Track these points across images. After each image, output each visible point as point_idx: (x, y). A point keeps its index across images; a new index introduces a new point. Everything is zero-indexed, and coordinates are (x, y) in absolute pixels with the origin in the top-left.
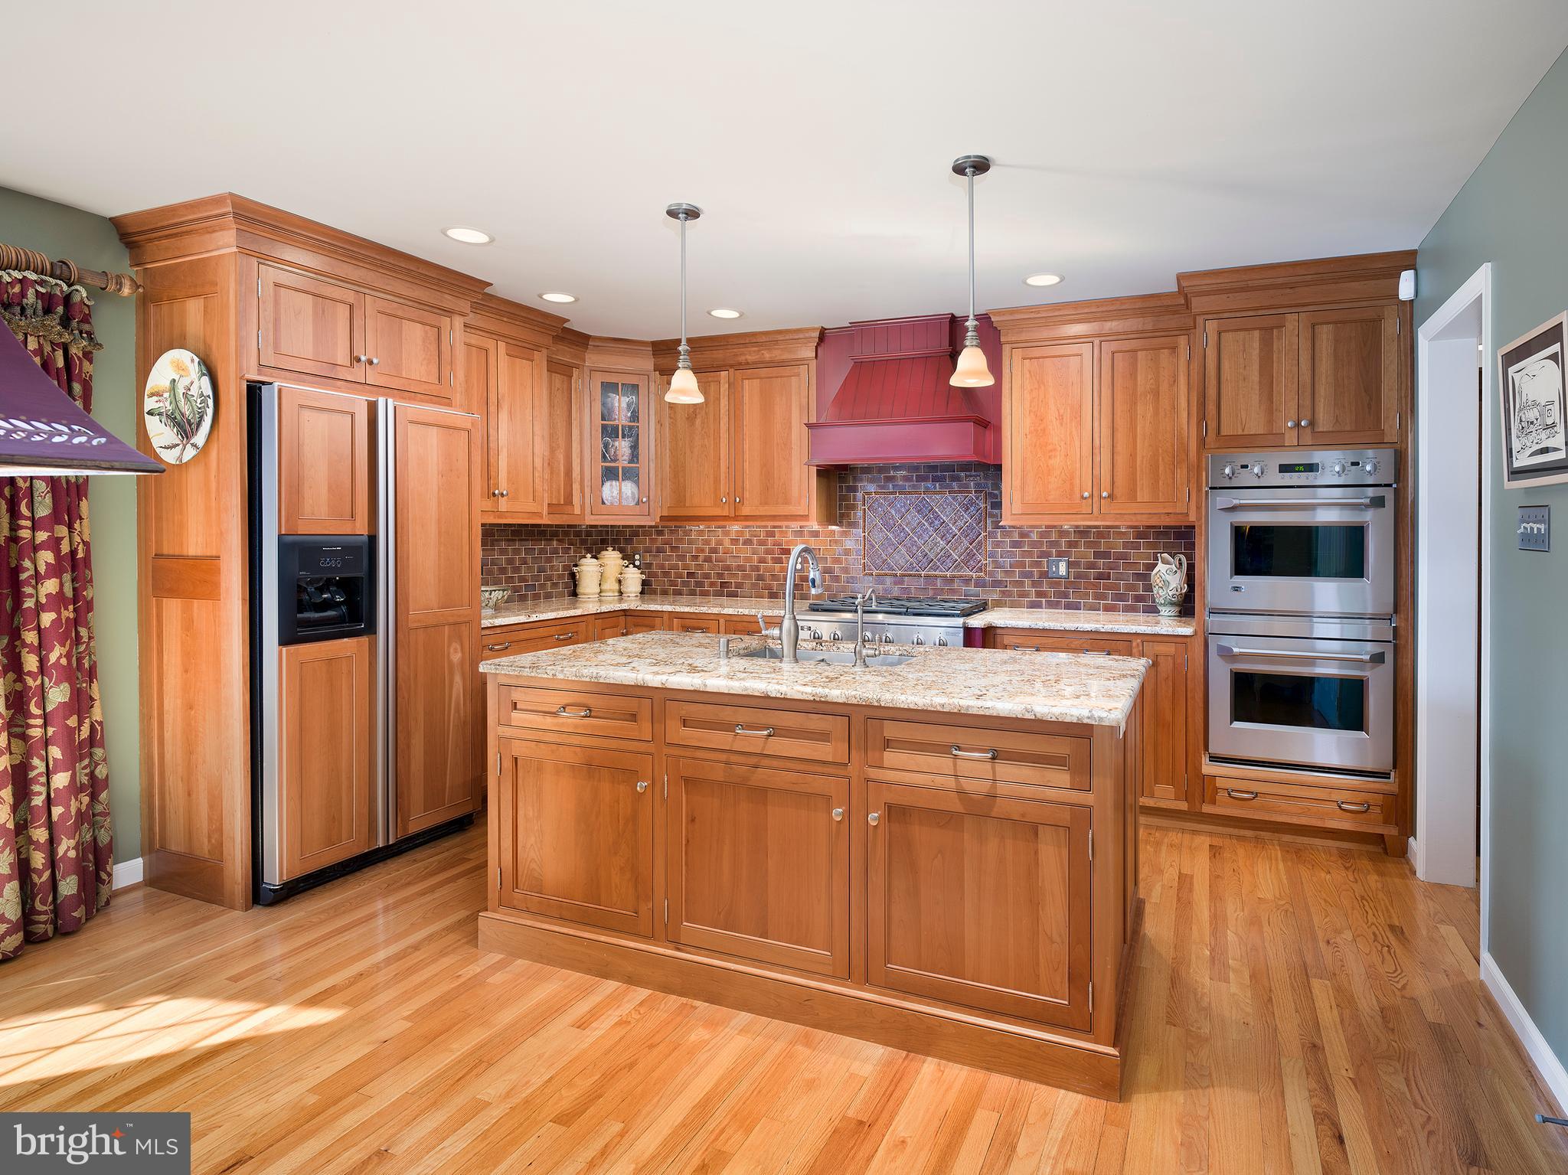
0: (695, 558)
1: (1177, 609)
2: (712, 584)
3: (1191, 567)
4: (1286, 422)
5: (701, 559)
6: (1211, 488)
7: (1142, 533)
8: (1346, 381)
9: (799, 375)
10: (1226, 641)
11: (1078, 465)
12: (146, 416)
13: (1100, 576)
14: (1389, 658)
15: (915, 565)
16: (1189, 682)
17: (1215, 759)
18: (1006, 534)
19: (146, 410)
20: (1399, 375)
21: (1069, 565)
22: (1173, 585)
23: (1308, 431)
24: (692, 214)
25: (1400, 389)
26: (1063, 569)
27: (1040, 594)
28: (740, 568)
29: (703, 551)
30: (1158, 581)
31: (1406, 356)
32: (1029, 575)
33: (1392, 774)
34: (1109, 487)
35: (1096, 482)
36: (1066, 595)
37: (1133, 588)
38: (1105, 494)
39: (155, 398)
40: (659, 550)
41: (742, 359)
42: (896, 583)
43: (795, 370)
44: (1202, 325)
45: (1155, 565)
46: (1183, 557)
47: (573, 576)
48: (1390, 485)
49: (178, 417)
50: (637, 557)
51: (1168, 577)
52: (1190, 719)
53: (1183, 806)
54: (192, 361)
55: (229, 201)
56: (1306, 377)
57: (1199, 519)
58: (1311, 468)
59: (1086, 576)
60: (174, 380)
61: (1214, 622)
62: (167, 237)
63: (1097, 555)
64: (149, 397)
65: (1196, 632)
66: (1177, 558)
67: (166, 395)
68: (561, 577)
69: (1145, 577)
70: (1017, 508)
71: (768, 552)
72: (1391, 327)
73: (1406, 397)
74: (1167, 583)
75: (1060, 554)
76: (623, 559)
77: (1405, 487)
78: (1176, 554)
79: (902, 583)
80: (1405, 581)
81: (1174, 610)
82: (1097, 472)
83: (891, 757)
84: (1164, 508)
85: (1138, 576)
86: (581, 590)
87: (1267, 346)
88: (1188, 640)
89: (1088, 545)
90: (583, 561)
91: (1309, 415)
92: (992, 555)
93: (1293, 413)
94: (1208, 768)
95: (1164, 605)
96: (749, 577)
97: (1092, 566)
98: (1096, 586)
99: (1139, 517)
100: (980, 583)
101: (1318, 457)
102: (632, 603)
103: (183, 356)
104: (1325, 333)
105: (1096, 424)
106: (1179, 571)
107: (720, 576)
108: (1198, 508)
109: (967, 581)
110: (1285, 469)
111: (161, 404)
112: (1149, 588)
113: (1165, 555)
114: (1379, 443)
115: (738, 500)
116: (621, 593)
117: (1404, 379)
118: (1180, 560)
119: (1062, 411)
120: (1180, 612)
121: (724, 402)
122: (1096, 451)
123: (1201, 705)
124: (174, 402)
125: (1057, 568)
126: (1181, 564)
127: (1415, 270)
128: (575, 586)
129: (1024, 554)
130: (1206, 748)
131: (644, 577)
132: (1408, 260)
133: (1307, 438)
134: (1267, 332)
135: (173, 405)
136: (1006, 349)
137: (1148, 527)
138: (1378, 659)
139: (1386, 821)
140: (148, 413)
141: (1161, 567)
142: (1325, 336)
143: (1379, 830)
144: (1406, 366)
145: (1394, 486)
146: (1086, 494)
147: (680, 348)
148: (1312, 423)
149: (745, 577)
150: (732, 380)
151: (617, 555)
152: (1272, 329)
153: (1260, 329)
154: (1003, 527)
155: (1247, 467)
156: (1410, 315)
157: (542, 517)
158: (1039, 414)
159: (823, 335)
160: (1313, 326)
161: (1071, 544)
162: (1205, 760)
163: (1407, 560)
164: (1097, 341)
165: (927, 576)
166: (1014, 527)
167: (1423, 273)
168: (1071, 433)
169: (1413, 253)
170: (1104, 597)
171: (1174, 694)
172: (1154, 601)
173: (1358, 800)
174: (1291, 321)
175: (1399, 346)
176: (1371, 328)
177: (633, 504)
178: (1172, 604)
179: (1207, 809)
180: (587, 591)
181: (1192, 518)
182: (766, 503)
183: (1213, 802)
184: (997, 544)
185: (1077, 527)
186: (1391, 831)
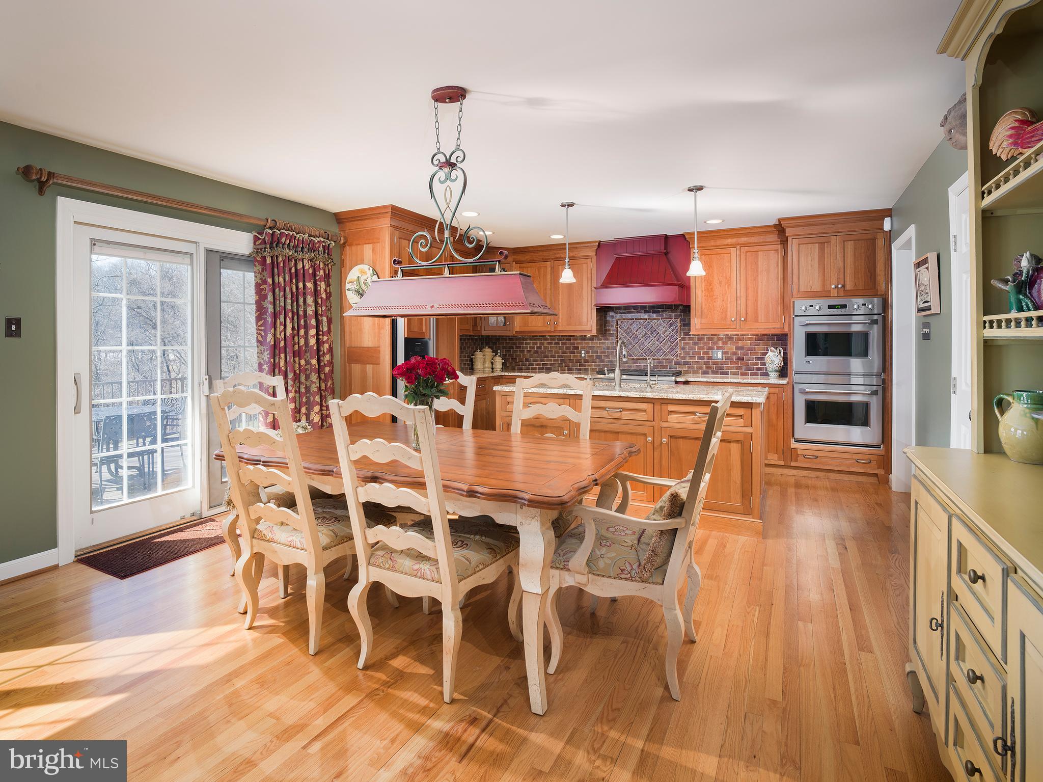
0: (529, 352)
1: (778, 374)
2: (538, 364)
3: (785, 354)
4: (831, 286)
5: (532, 352)
6: (795, 316)
7: (761, 337)
8: (860, 267)
9: (587, 263)
10: (802, 386)
11: (729, 306)
12: (346, 291)
13: (739, 359)
14: (880, 393)
15: (643, 354)
16: (785, 406)
17: (797, 441)
18: (690, 339)
19: (346, 289)
20: (885, 264)
21: (723, 353)
22: (776, 362)
23: (842, 290)
24: (571, 205)
25: (885, 271)
26: (720, 355)
27: (708, 368)
28: (553, 356)
29: (533, 348)
30: (769, 360)
31: (887, 256)
32: (702, 358)
33: (882, 446)
34: (744, 316)
35: (738, 313)
36: (721, 368)
37: (756, 364)
38: (743, 319)
39: (350, 284)
40: (510, 348)
41: (558, 256)
42: (633, 363)
43: (585, 261)
44: (791, 241)
45: (767, 353)
46: (781, 349)
47: (472, 360)
48: (881, 314)
49: (361, 291)
50: (499, 351)
51: (773, 358)
52: (785, 423)
53: (782, 463)
54: (369, 269)
55: (390, 208)
56: (841, 265)
57: (790, 330)
58: (843, 307)
59: (732, 359)
60: (359, 277)
61: (797, 378)
62: (358, 220)
63: (737, 348)
64: (348, 283)
65: (788, 383)
66: (778, 350)
67: (355, 282)
68: (467, 360)
69: (762, 359)
70: (698, 326)
71: (567, 348)
72: (881, 242)
73: (888, 274)
74: (773, 361)
75: (718, 348)
76: (493, 352)
77: (888, 315)
78: (777, 348)
79: (637, 363)
80: (888, 357)
81: (777, 374)
82: (738, 308)
83: (672, 418)
84: (772, 325)
85: (758, 359)
86: (475, 367)
87: (822, 251)
88: (785, 386)
89: (733, 344)
90: (476, 353)
91: (842, 283)
92: (683, 349)
93: (834, 281)
94: (794, 445)
95: (772, 372)
96: (557, 360)
97: (734, 354)
98: (737, 364)
99: (759, 330)
100: (677, 362)
101: (847, 301)
102: (498, 373)
103: (366, 267)
104: (850, 246)
105: (738, 286)
106: (779, 356)
107: (542, 360)
108: (789, 325)
109: (669, 361)
110: (830, 307)
111: (353, 286)
112: (764, 364)
113: (772, 348)
114: (875, 295)
115: (556, 323)
116: (492, 369)
117: (887, 266)
118: (780, 350)
119: (721, 280)
120: (780, 375)
121: (549, 276)
122: (738, 299)
123: (791, 416)
124: (359, 285)
125: (717, 354)
126: (780, 352)
127: (891, 217)
128: (472, 365)
129: (700, 348)
130: (793, 436)
131: (503, 361)
132: (888, 213)
133: (842, 293)
134: (822, 244)
135: (359, 287)
137: (763, 335)
138: (875, 393)
139: (879, 468)
140: (347, 290)
141: (770, 353)
142: (849, 247)
143: (876, 472)
144: (888, 260)
145: (882, 314)
146: (733, 319)
147: (566, 261)
148: (843, 286)
149: (555, 360)
150: (552, 266)
151: (490, 350)
152: (824, 243)
153: (819, 243)
154: (690, 335)
155: (813, 306)
156: (889, 237)
157: (470, 332)
158: (709, 281)
159: (600, 245)
160: (844, 242)
161: (724, 343)
162: (793, 440)
163: (888, 348)
164: (738, 247)
166: (695, 335)
167: (894, 219)
168: (725, 290)
169: (890, 210)
170: (741, 369)
171: (777, 411)
172: (766, 370)
173: (865, 458)
174: (833, 240)
175: (884, 251)
176: (871, 243)
177: (502, 325)
178: (776, 371)
179: (793, 464)
180: (479, 367)
181: (786, 330)
182: (570, 325)
183: (796, 461)
184: (686, 344)
185: (727, 335)
186: (881, 472)
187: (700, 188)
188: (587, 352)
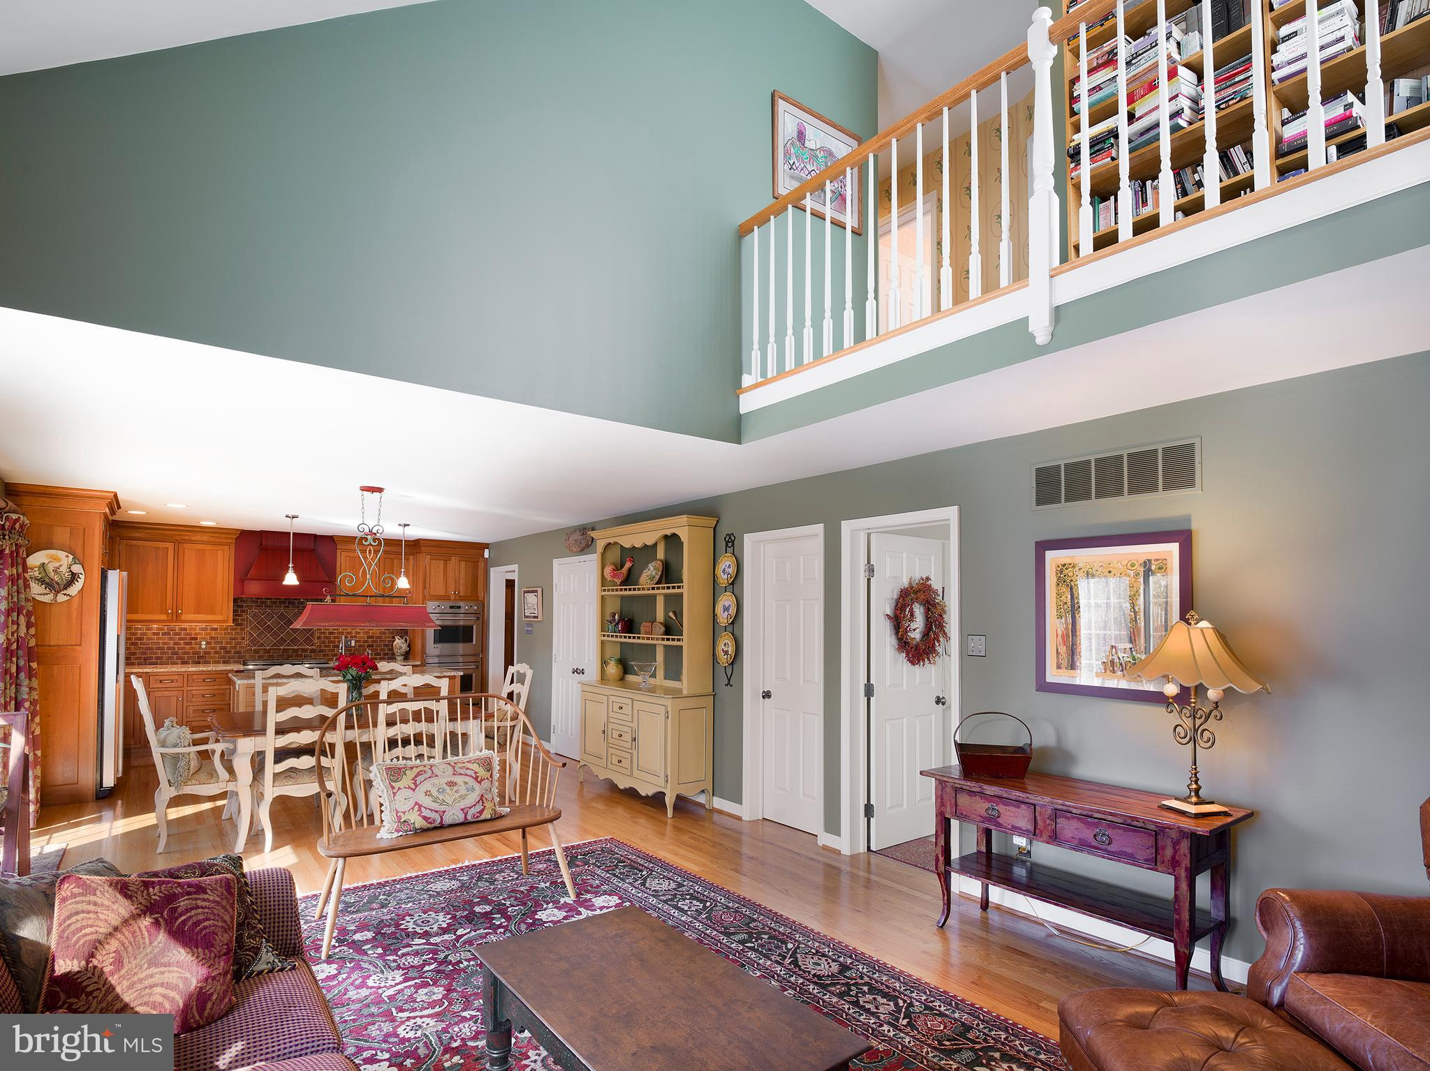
1: (404, 657)
4: (450, 592)
8: (469, 580)
9: (223, 551)
13: (370, 645)
14: (480, 667)
15: (277, 644)
20: (483, 579)
21: (356, 642)
22: (404, 648)
23: (458, 595)
25: (483, 584)
26: (353, 643)
30: (397, 647)
37: (384, 650)
43: (221, 547)
45: (394, 641)
48: (480, 614)
51: (402, 645)
56: (457, 577)
58: (459, 607)
59: (363, 645)
63: (368, 637)
66: (404, 638)
69: (391, 646)
71: (181, 639)
72: (481, 565)
73: (485, 587)
74: (401, 647)
75: (352, 637)
78: (403, 636)
79: (269, 653)
80: (485, 643)
85: (388, 645)
87: (445, 565)
89: (365, 633)
91: (458, 591)
92: (319, 638)
93: (453, 589)
97: (365, 642)
100: (313, 651)
101: (461, 604)
104: (463, 564)
106: (405, 643)
109: (305, 651)
110: (452, 607)
112: (392, 650)
113: (398, 637)
114: (477, 600)
115: (180, 612)
117: (485, 581)
118: (406, 638)
121: (171, 559)
126: (406, 640)
127: (489, 549)
129: (335, 638)
132: (487, 546)
133: (458, 598)
134: (445, 562)
136: (339, 552)
138: (476, 667)
141: (398, 642)
142: (462, 566)
144: (486, 577)
145: (482, 615)
148: (459, 593)
150: (177, 548)
152: (447, 561)
153: (443, 561)
155: (440, 607)
156: (488, 564)
160: (459, 562)
161: (355, 634)
163: (485, 637)
165: (284, 649)
167: (491, 552)
169: (488, 544)
172: (394, 655)
174: (452, 560)
176: (475, 564)
178: (403, 655)
182: (198, 614)
187: (408, 525)
188: (208, 643)
